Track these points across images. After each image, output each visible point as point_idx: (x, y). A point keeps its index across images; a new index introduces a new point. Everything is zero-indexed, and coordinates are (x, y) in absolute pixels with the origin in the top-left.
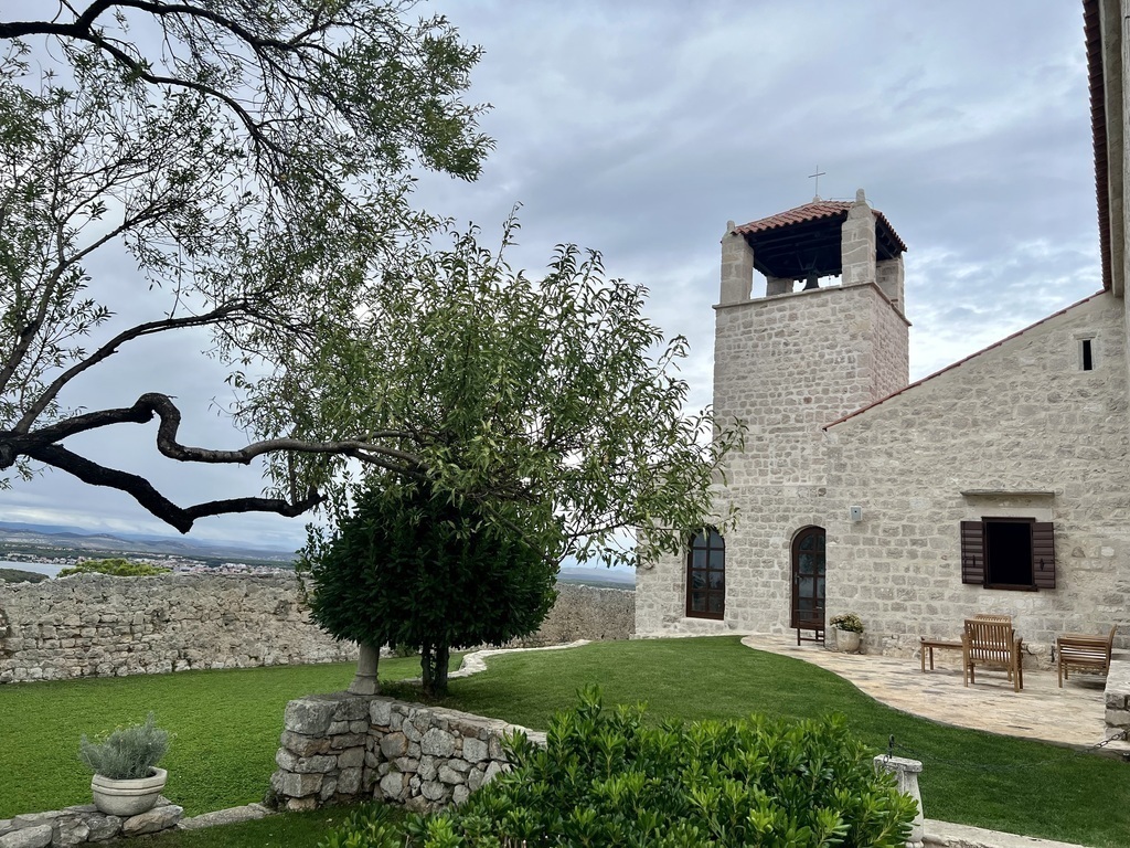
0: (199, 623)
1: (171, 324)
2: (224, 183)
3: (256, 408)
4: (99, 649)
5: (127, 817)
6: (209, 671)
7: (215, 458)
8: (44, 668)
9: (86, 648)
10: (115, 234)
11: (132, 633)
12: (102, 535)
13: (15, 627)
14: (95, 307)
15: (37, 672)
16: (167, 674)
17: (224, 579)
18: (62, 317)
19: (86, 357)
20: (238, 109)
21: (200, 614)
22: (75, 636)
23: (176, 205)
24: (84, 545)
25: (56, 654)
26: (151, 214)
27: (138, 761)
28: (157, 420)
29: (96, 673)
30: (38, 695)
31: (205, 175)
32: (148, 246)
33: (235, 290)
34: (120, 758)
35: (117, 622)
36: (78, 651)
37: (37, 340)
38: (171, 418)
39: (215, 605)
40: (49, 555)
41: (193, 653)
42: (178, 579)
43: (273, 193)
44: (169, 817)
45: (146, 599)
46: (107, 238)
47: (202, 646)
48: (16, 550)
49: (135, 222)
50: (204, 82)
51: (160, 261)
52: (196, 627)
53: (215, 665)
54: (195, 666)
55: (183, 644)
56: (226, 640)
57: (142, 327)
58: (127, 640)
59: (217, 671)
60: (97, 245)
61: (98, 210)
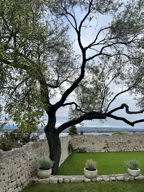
0: (136, 142)
1: (122, 92)
2: (126, 67)
3: (139, 103)
4: (121, 147)
5: (135, 177)
6: (140, 151)
7: (136, 113)
8: (114, 149)
9: (119, 146)
10: (111, 81)
11: (126, 144)
12: (116, 128)
13: (109, 143)
14: (111, 93)
15: (113, 150)
16: (133, 151)
17: (138, 135)
18: (107, 95)
19: (112, 100)
20: (125, 55)
21: (136, 141)
22: (117, 145)
23: (119, 73)
24: (113, 130)
25: (115, 147)
26: (116, 76)
27: (135, 167)
28: (125, 108)
29: (122, 151)
30: (114, 154)
31: (122, 67)
32: (116, 81)
33: (131, 84)
34: (132, 166)
35: (123, 142)
36: (118, 147)
37: (105, 99)
38: (127, 107)
39: (138, 139)
40: (109, 132)
41: (136, 148)
42: (131, 135)
43: (134, 66)
44: (142, 178)
45: (126, 138)
46: (111, 82)
47: (137, 147)
48: (105, 131)
49: (114, 78)
50: (119, 53)
51: (119, 83)
52: (136, 143)
53: (141, 150)
54: (137, 150)
55: (134, 146)
56: (141, 146)
57: (118, 94)
58: (125, 145)
59: (141, 151)
60: (109, 83)
61: (108, 78)
